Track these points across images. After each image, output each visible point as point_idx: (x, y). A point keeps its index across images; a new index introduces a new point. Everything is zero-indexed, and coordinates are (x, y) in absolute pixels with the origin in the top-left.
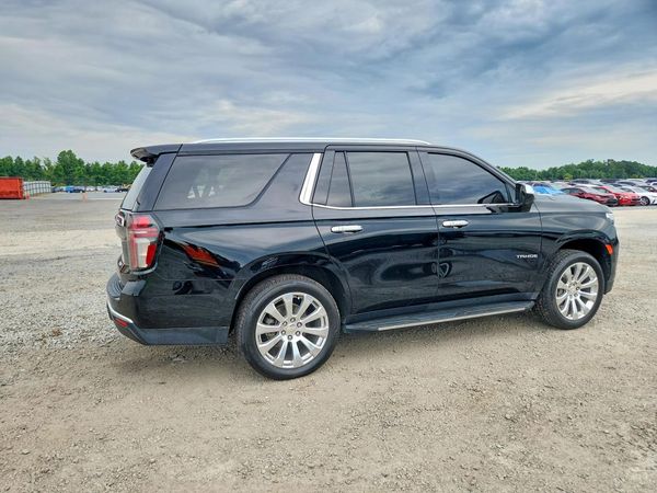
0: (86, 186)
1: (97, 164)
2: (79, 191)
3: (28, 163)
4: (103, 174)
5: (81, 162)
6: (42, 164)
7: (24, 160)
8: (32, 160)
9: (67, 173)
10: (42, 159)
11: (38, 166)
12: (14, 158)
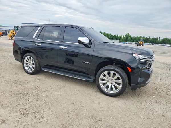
0: (128, 42)
1: (134, 37)
2: (125, 43)
3: (119, 36)
4: (135, 39)
5: (130, 36)
6: (122, 36)
7: (118, 36)
8: (120, 36)
9: (126, 39)
10: (123, 35)
11: (121, 37)
12: (117, 35)
